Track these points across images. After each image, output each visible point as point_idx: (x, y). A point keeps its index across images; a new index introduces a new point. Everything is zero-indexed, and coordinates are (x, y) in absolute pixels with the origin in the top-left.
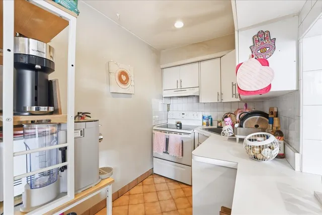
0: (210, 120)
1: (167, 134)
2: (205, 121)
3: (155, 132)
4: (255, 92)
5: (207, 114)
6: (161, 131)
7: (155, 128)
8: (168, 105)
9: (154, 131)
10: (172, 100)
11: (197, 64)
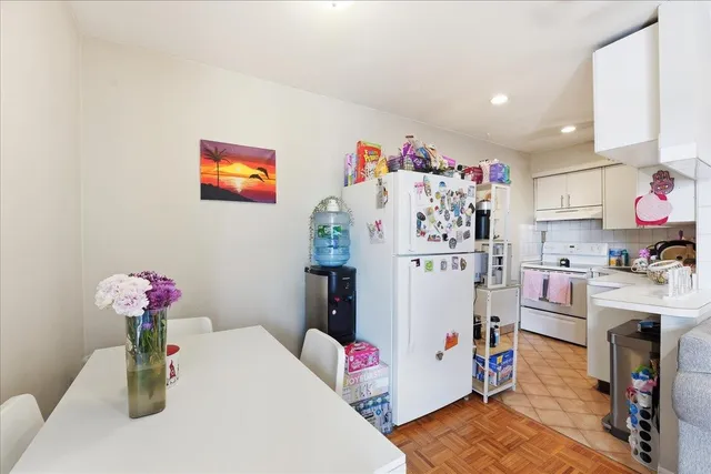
0: (623, 257)
1: (546, 273)
2: (614, 259)
3: (526, 271)
4: (652, 223)
5: (617, 248)
6: (535, 269)
7: (524, 265)
8: (544, 233)
9: (522, 270)
10: (549, 225)
11: (599, 172)
